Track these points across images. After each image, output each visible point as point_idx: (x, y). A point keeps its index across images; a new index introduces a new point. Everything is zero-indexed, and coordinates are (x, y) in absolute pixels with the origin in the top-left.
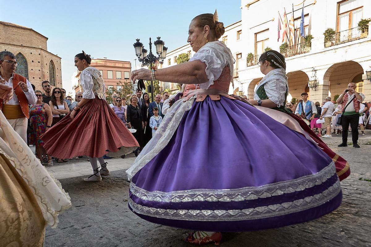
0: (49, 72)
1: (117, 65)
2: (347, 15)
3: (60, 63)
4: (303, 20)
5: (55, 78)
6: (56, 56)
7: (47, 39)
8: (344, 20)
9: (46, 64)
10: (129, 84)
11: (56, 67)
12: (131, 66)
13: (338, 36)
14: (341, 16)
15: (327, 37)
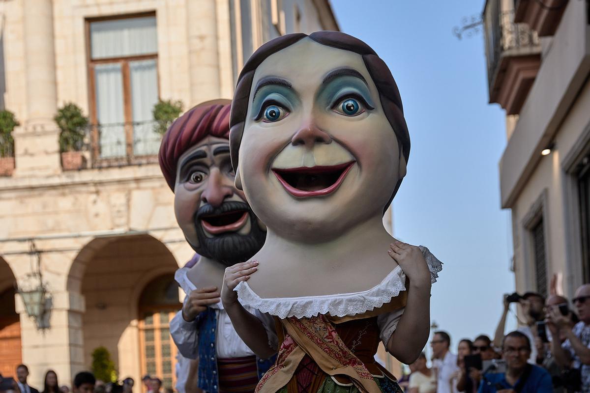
2: (115, 71)
13: (96, 136)
14: (98, 67)
15: (67, 134)
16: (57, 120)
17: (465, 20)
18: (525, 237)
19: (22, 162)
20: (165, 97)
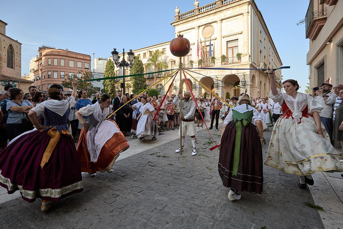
0: (6, 55)
1: (78, 57)
2: (231, 49)
3: (20, 48)
4: (210, 48)
5: (13, 61)
6: (17, 42)
7: (7, 24)
8: (230, 51)
9: (4, 47)
10: (89, 73)
11: (15, 52)
12: (90, 59)
13: (227, 59)
14: (228, 49)
15: (222, 60)
16: (221, 57)
17: (300, 21)
18: (315, 72)
19: (216, 64)
20: (239, 53)
